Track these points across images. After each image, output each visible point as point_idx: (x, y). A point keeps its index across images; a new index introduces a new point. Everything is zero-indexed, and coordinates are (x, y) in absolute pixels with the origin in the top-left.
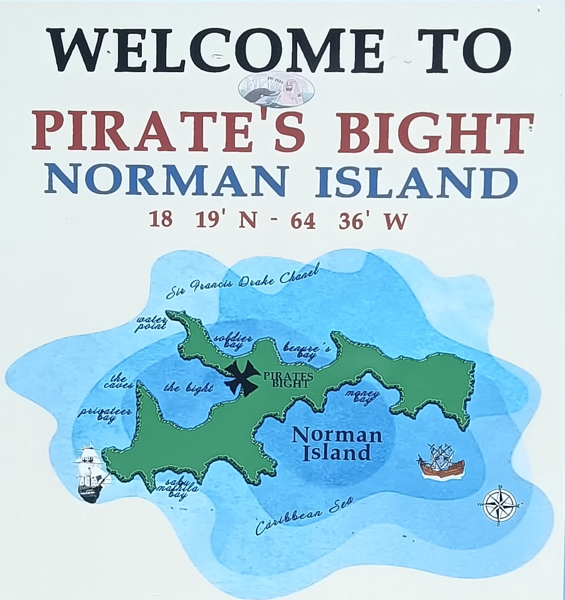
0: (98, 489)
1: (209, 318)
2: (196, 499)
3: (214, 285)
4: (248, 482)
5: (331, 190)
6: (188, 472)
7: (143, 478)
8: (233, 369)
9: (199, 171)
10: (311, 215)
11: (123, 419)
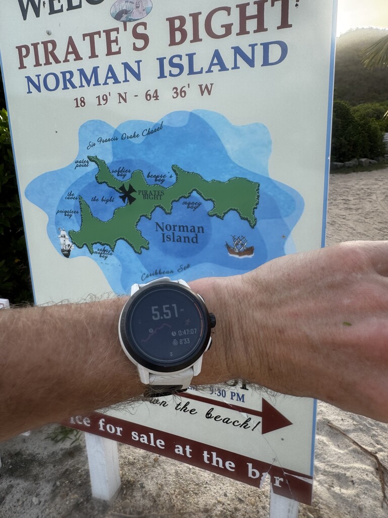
0: (69, 251)
1: (109, 159)
3: (109, 140)
5: (166, 73)
7: (87, 246)
9: (95, 70)
10: (156, 91)
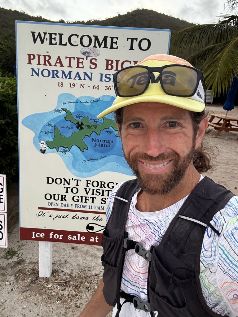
0: (45, 150)
1: (72, 111)
2: (69, 154)
3: (74, 102)
4: (81, 151)
5: (103, 80)
6: (67, 148)
7: (56, 148)
8: (78, 123)
9: (70, 73)
10: (98, 86)
11: (51, 134)
